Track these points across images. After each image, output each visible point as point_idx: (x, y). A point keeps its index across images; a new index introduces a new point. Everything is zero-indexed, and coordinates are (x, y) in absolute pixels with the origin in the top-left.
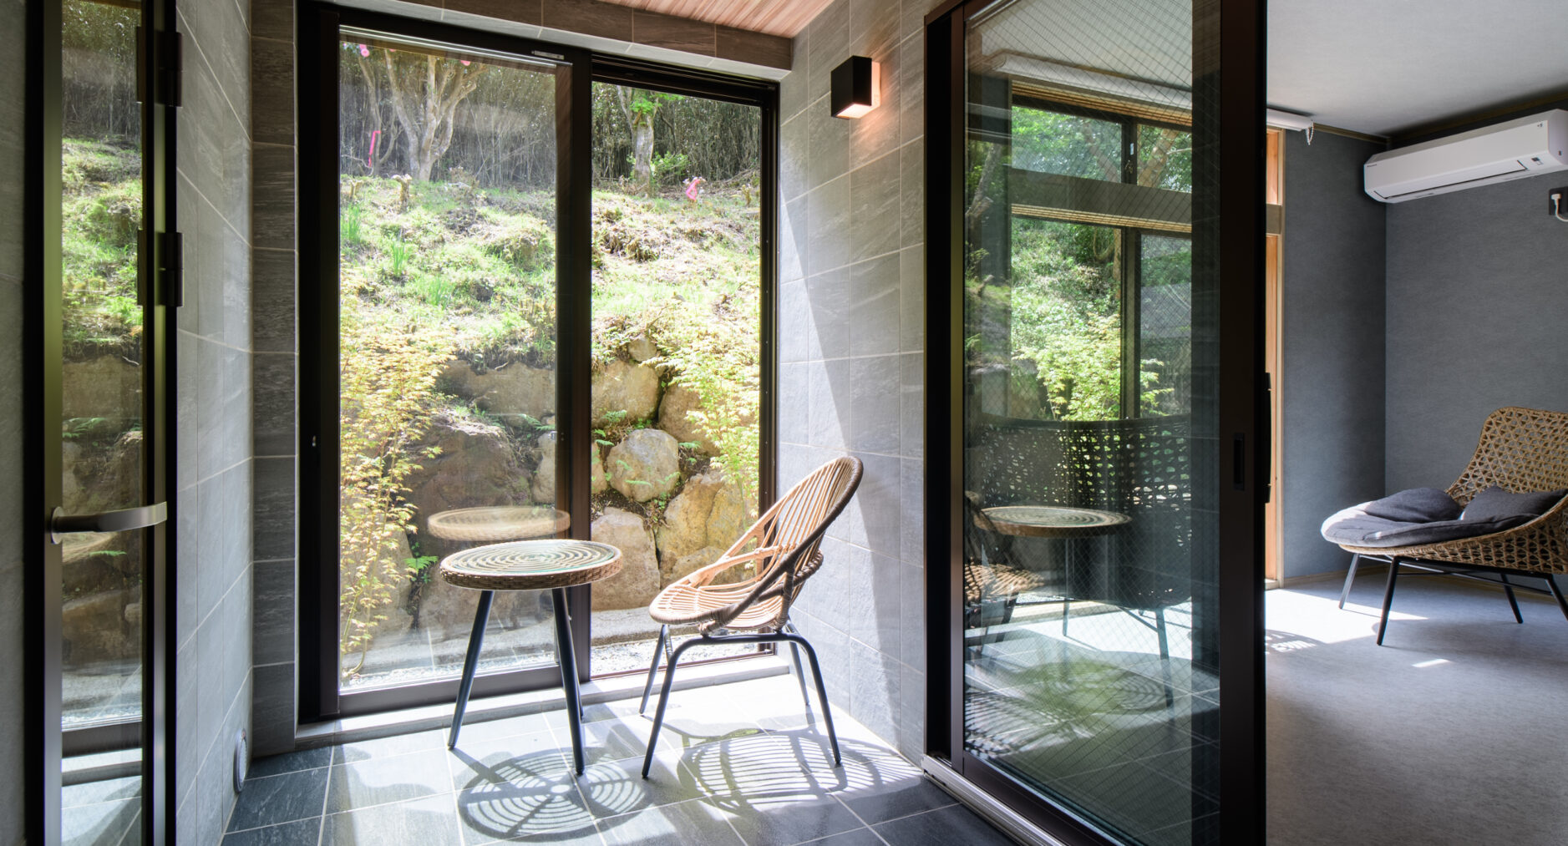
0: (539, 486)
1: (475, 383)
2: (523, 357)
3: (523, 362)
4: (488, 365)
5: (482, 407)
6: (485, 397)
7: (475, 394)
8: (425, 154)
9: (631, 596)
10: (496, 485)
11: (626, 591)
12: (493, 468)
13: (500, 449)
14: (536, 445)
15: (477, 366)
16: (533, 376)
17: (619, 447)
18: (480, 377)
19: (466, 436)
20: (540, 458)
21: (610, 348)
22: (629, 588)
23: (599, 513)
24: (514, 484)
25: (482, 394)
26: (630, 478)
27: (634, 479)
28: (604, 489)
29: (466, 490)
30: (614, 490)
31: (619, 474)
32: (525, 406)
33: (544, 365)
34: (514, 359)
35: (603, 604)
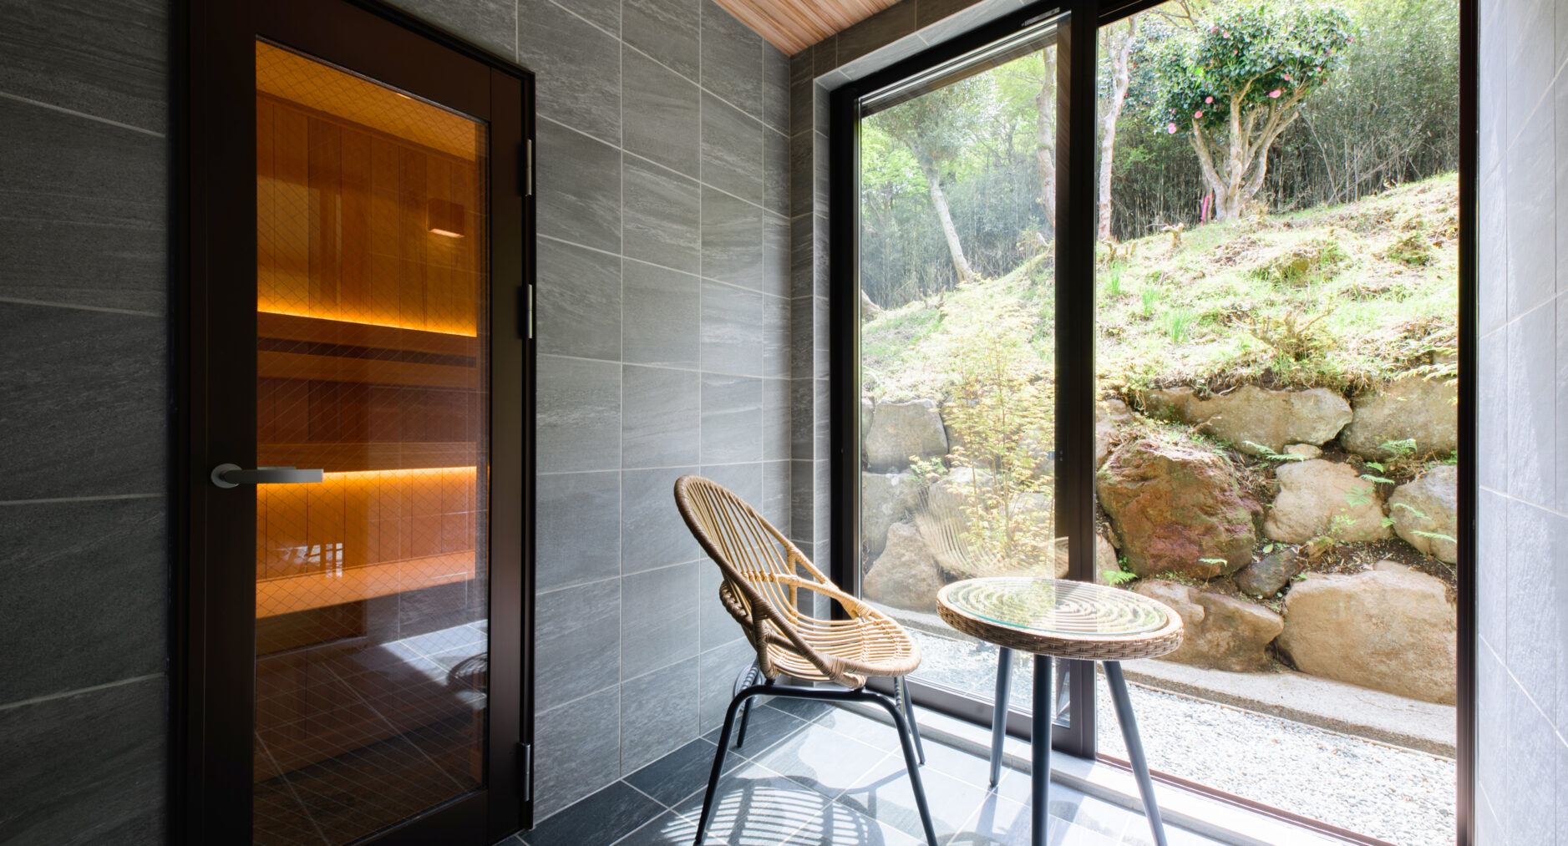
0: (1276, 521)
1: (1195, 407)
2: (1254, 379)
3: (1255, 385)
4: (1213, 390)
5: (1207, 433)
6: (1208, 423)
7: (1199, 420)
8: (1232, 200)
9: (1421, 684)
10: (1206, 513)
11: (1410, 674)
12: (1202, 496)
13: (1210, 477)
14: (1274, 476)
15: (1200, 392)
16: (1269, 400)
17: (1409, 487)
18: (1204, 403)
19: (1170, 461)
20: (1279, 491)
21: (1397, 360)
22: (1417, 673)
23: (1366, 566)
24: (1229, 516)
25: (1207, 420)
26: (1426, 529)
27: (1434, 531)
28: (1385, 537)
29: (1171, 515)
30: (1402, 540)
31: (1405, 521)
32: (1262, 433)
33: (1284, 386)
34: (1240, 382)
35: (1369, 680)
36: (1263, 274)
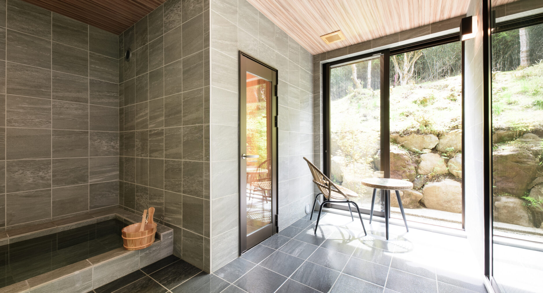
0: (420, 169)
1: (400, 139)
2: (415, 132)
3: (415, 133)
4: (404, 135)
5: (403, 146)
6: (403, 143)
7: (400, 143)
8: (405, 78)
9: (455, 209)
10: (403, 167)
11: (453, 206)
12: (402, 163)
13: (404, 158)
14: (420, 157)
15: (401, 135)
16: (419, 137)
17: (452, 160)
18: (402, 138)
19: (394, 154)
20: (421, 161)
21: (449, 127)
22: (454, 206)
23: (442, 180)
24: (409, 168)
25: (403, 142)
26: (456, 170)
27: (458, 170)
28: (447, 172)
29: (394, 168)
30: (451, 173)
31: (452, 168)
32: (416, 146)
33: (422, 134)
34: (411, 133)
35: (443, 209)
36: (415, 102)
